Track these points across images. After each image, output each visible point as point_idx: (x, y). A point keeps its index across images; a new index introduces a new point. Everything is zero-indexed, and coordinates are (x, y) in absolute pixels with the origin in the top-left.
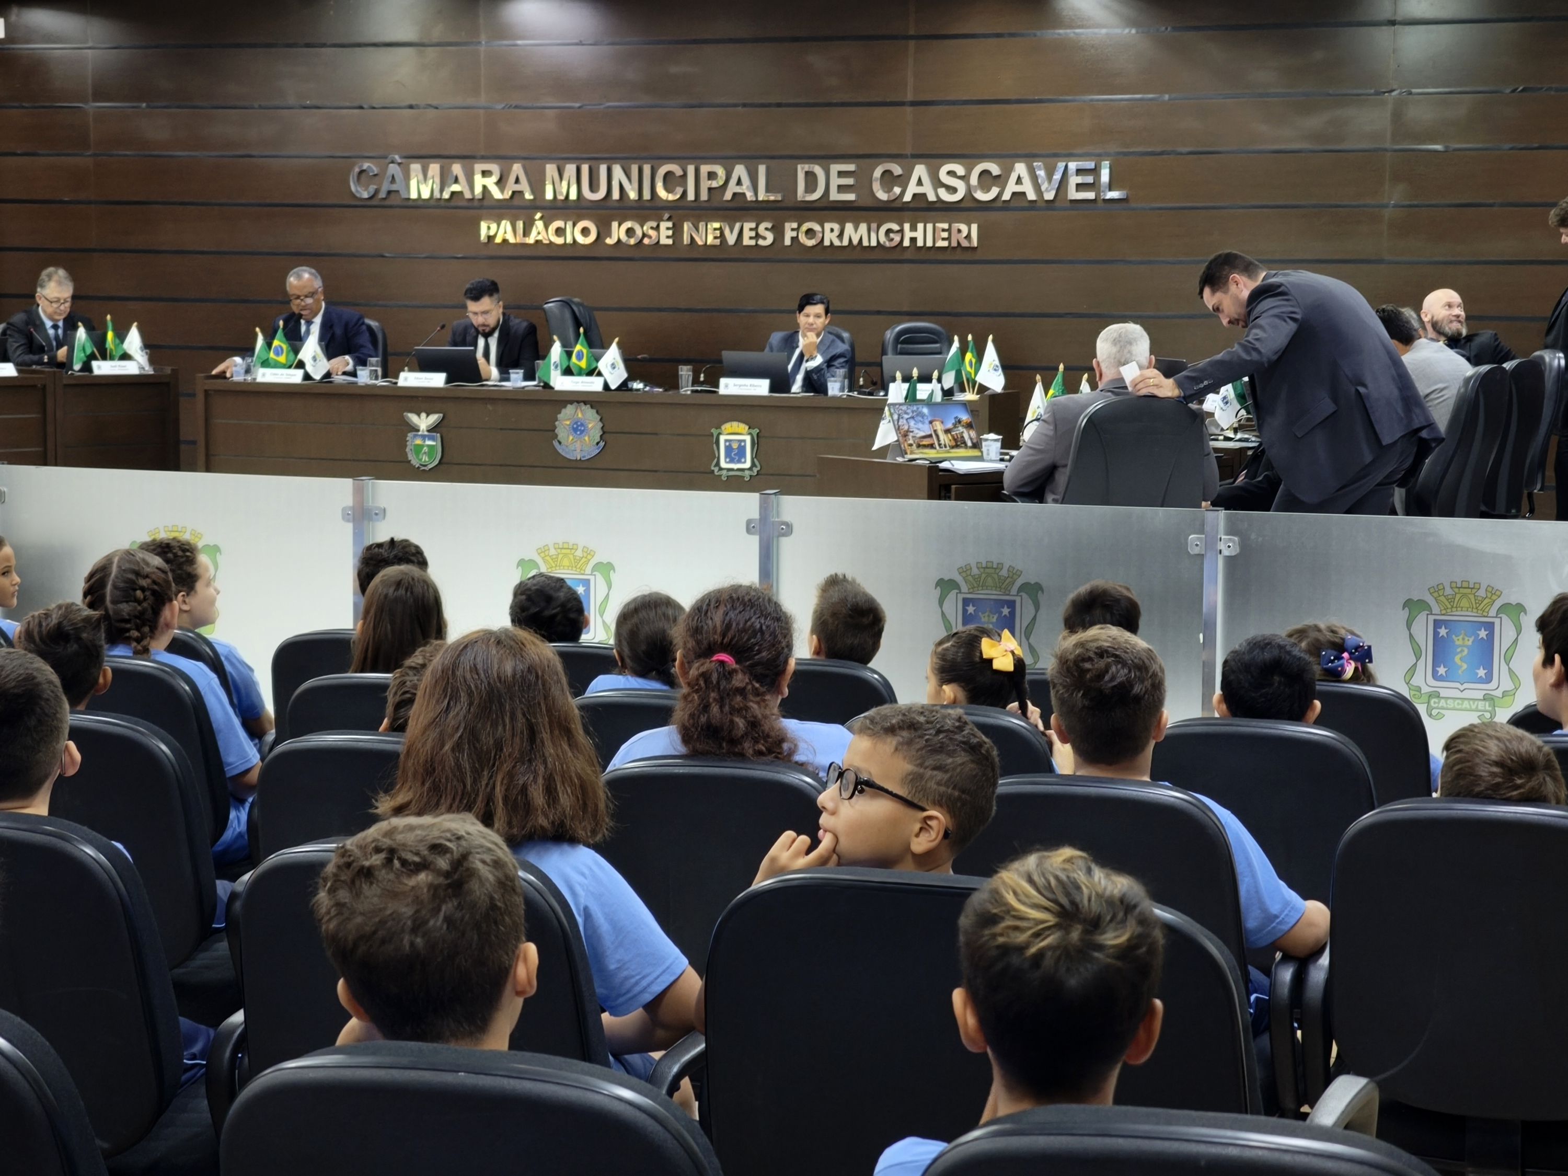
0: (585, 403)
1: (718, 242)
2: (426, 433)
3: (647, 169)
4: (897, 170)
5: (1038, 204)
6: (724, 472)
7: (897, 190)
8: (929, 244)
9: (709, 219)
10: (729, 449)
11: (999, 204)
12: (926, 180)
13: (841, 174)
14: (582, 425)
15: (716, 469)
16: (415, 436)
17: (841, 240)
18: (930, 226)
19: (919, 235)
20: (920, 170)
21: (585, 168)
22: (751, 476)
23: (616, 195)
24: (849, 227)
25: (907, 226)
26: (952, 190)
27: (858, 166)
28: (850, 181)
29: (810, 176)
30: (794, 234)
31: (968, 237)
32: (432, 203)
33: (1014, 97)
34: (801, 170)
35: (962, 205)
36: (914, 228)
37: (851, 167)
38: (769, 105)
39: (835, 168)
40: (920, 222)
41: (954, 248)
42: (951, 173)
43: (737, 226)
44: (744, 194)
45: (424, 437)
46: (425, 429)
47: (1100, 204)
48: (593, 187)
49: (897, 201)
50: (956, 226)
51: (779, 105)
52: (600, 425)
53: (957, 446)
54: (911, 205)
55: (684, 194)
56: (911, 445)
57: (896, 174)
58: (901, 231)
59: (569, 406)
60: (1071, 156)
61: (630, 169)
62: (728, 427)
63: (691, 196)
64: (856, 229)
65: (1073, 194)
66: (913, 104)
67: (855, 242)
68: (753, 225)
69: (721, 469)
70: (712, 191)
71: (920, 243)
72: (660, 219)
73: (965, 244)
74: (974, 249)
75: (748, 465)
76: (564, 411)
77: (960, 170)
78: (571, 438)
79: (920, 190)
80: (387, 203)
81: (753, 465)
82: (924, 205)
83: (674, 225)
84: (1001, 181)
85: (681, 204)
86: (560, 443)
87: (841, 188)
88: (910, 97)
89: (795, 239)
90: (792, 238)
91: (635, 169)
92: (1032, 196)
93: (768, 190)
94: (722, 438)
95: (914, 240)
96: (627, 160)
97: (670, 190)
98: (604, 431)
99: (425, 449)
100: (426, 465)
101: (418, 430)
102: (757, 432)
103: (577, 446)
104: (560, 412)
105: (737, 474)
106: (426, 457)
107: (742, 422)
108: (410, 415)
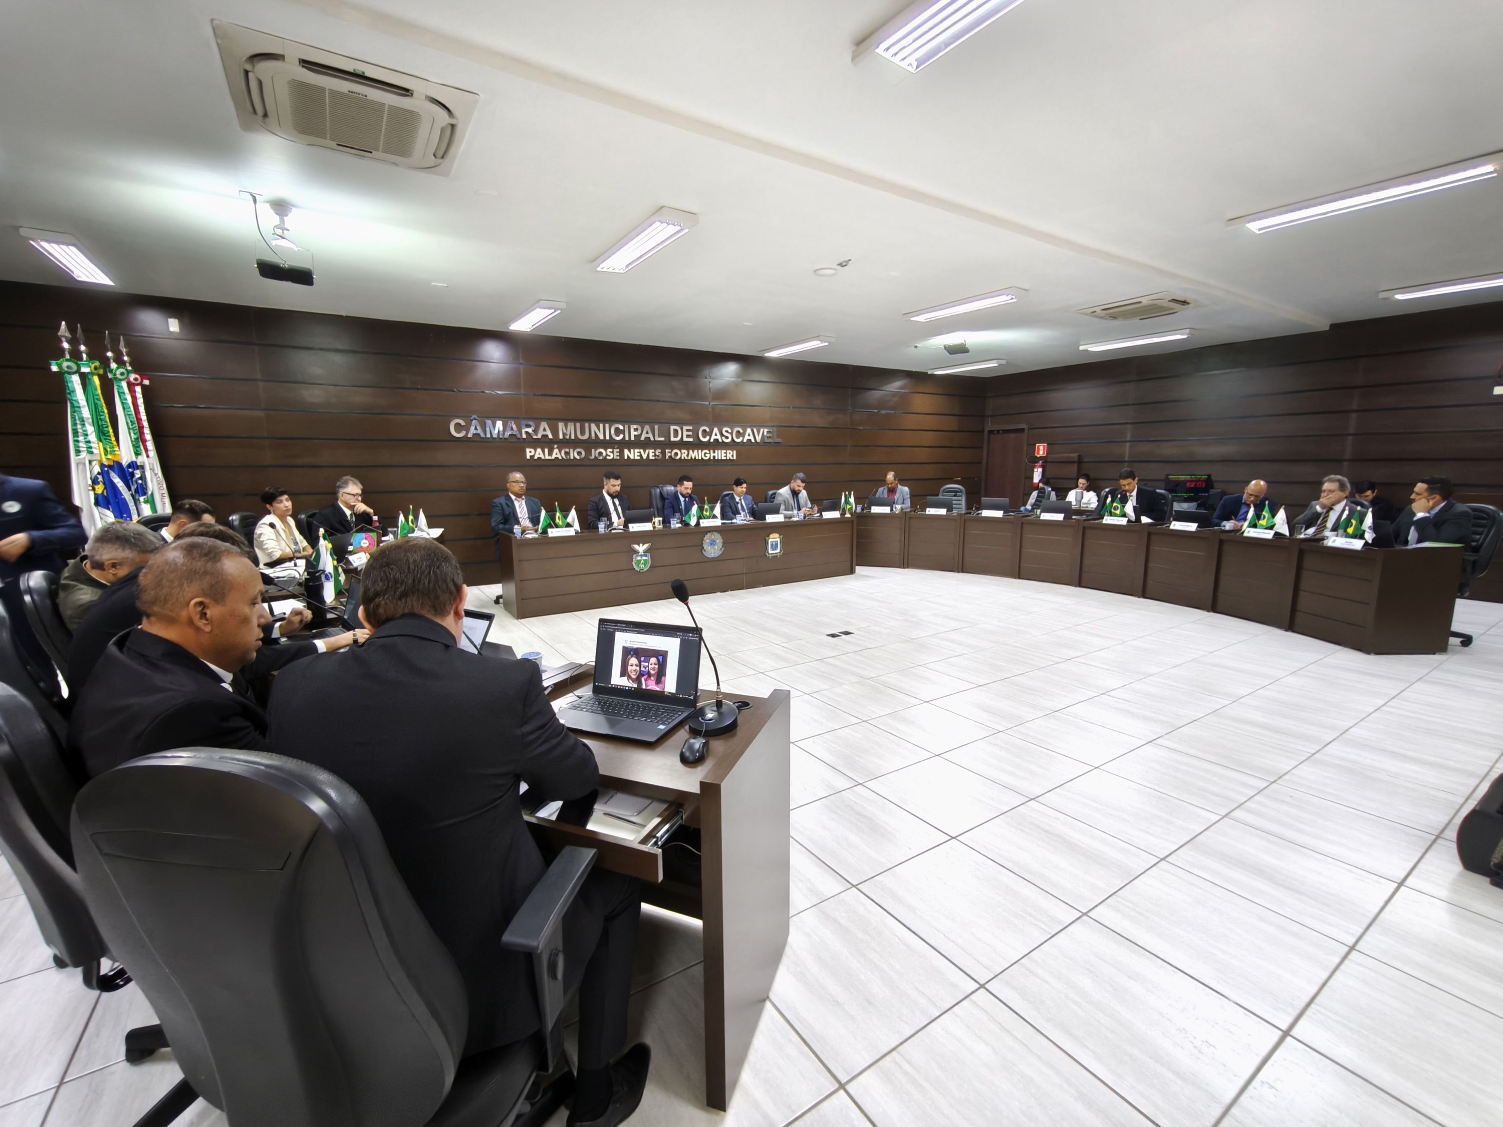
0: (716, 532)
1: (639, 458)
2: (643, 554)
3: (607, 426)
5: (755, 444)
6: (770, 555)
7: (708, 438)
8: (720, 458)
9: (635, 448)
10: (772, 545)
11: (742, 444)
12: (718, 434)
13: (687, 430)
14: (714, 541)
15: (767, 554)
16: (637, 556)
17: (688, 457)
18: (720, 451)
19: (716, 455)
20: (716, 430)
21: (578, 425)
22: (780, 555)
23: (593, 437)
24: (691, 452)
26: (727, 438)
27: (693, 428)
28: (690, 433)
30: (669, 454)
31: (733, 456)
32: (497, 440)
35: (730, 444)
36: (714, 452)
37: (691, 428)
38: (656, 401)
39: (685, 428)
40: (716, 450)
41: (728, 460)
42: (727, 431)
43: (647, 451)
44: (649, 438)
45: (641, 556)
46: (642, 552)
47: (773, 444)
48: (583, 433)
49: (709, 442)
50: (728, 452)
51: (660, 401)
52: (722, 540)
54: (713, 443)
57: (707, 431)
58: (710, 453)
59: (708, 534)
60: (764, 427)
62: (771, 536)
63: (627, 438)
64: (693, 453)
65: (766, 440)
67: (693, 458)
68: (653, 451)
69: (769, 554)
70: (636, 436)
71: (716, 458)
72: (613, 448)
73: (732, 458)
74: (733, 460)
75: (778, 551)
76: (706, 536)
77: (730, 431)
78: (709, 548)
79: (716, 437)
80: (471, 440)
81: (781, 550)
82: (717, 443)
83: (620, 450)
84: (743, 435)
85: (622, 441)
86: (705, 550)
87: (688, 436)
89: (670, 457)
90: (669, 456)
91: (601, 425)
92: (753, 441)
93: (659, 436)
94: (770, 541)
95: (714, 457)
96: (597, 421)
97: (618, 435)
98: (724, 543)
99: (642, 561)
100: (643, 570)
101: (639, 553)
102: (782, 536)
103: (712, 551)
104: (704, 537)
105: (775, 555)
106: (643, 566)
107: (777, 533)
108: (634, 546)
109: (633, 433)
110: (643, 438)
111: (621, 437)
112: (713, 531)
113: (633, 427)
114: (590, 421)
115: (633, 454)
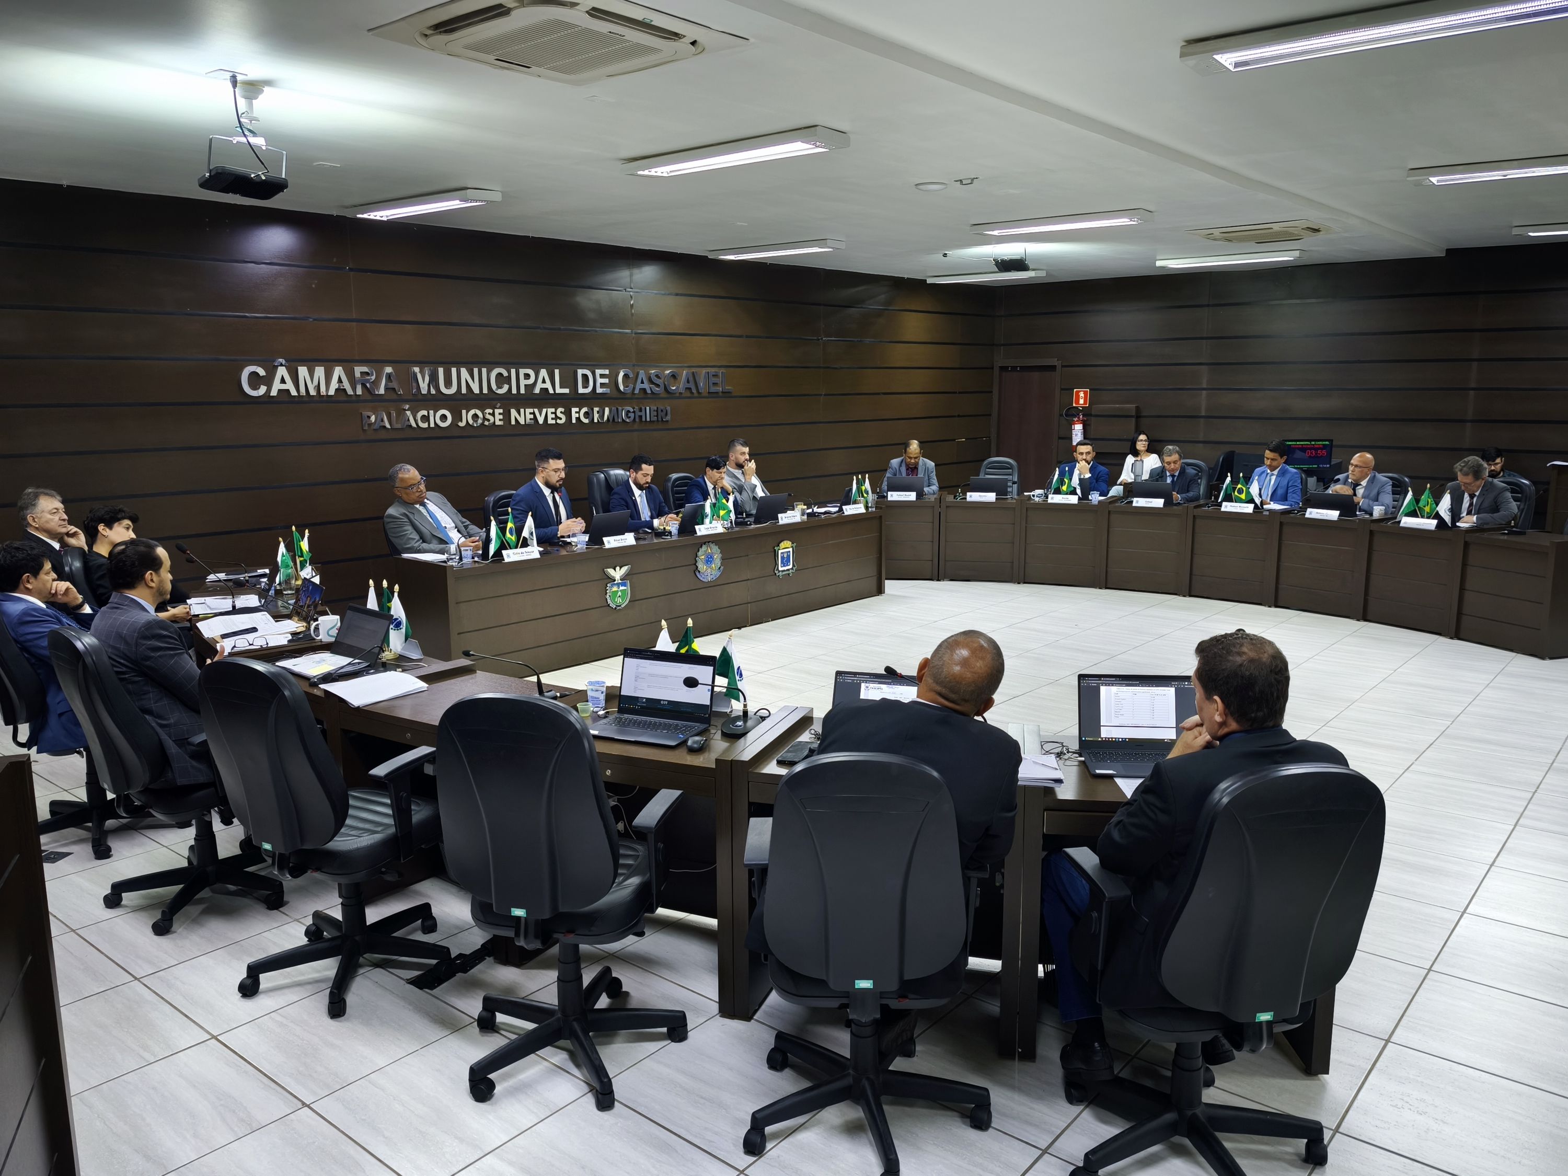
0: (713, 542)
1: (532, 422)
2: (620, 581)
3: (484, 370)
4: (630, 374)
5: (695, 395)
6: (782, 573)
7: (631, 387)
9: (526, 407)
10: (783, 558)
11: (678, 395)
13: (602, 376)
14: (711, 557)
15: (777, 572)
16: (612, 585)
17: (603, 419)
20: (642, 372)
21: (441, 371)
22: (792, 573)
23: (464, 391)
24: (607, 410)
26: (658, 386)
27: (609, 371)
28: (606, 381)
29: (585, 377)
30: (577, 415)
31: (666, 415)
32: (315, 398)
34: (580, 372)
38: (556, 329)
39: (598, 372)
42: (657, 376)
43: (544, 410)
44: (547, 389)
45: (618, 585)
46: (619, 579)
47: (721, 394)
48: (448, 384)
51: (562, 329)
52: (720, 555)
54: (637, 396)
55: (510, 389)
59: (704, 545)
60: (707, 367)
61: (472, 371)
62: (782, 545)
63: (514, 391)
65: (711, 389)
67: (611, 420)
68: (553, 410)
69: (779, 571)
70: (527, 387)
71: (644, 419)
74: (667, 421)
75: (791, 566)
76: (701, 550)
77: (661, 375)
78: (705, 567)
79: (642, 386)
80: (278, 399)
81: (794, 566)
82: (643, 396)
83: (504, 411)
84: (679, 381)
86: (699, 572)
87: (602, 385)
89: (578, 419)
90: (576, 418)
91: (476, 370)
92: (694, 390)
93: (561, 387)
94: (780, 552)
96: (470, 366)
97: (499, 387)
98: (723, 559)
99: (620, 593)
100: (620, 606)
101: (615, 580)
102: (795, 544)
103: (709, 570)
104: (699, 551)
105: (787, 572)
106: (620, 600)
107: (790, 541)
108: (609, 570)
109: (523, 382)
110: (537, 391)
111: (506, 387)
112: (709, 542)
113: (522, 372)
114: (459, 364)
115: (522, 416)
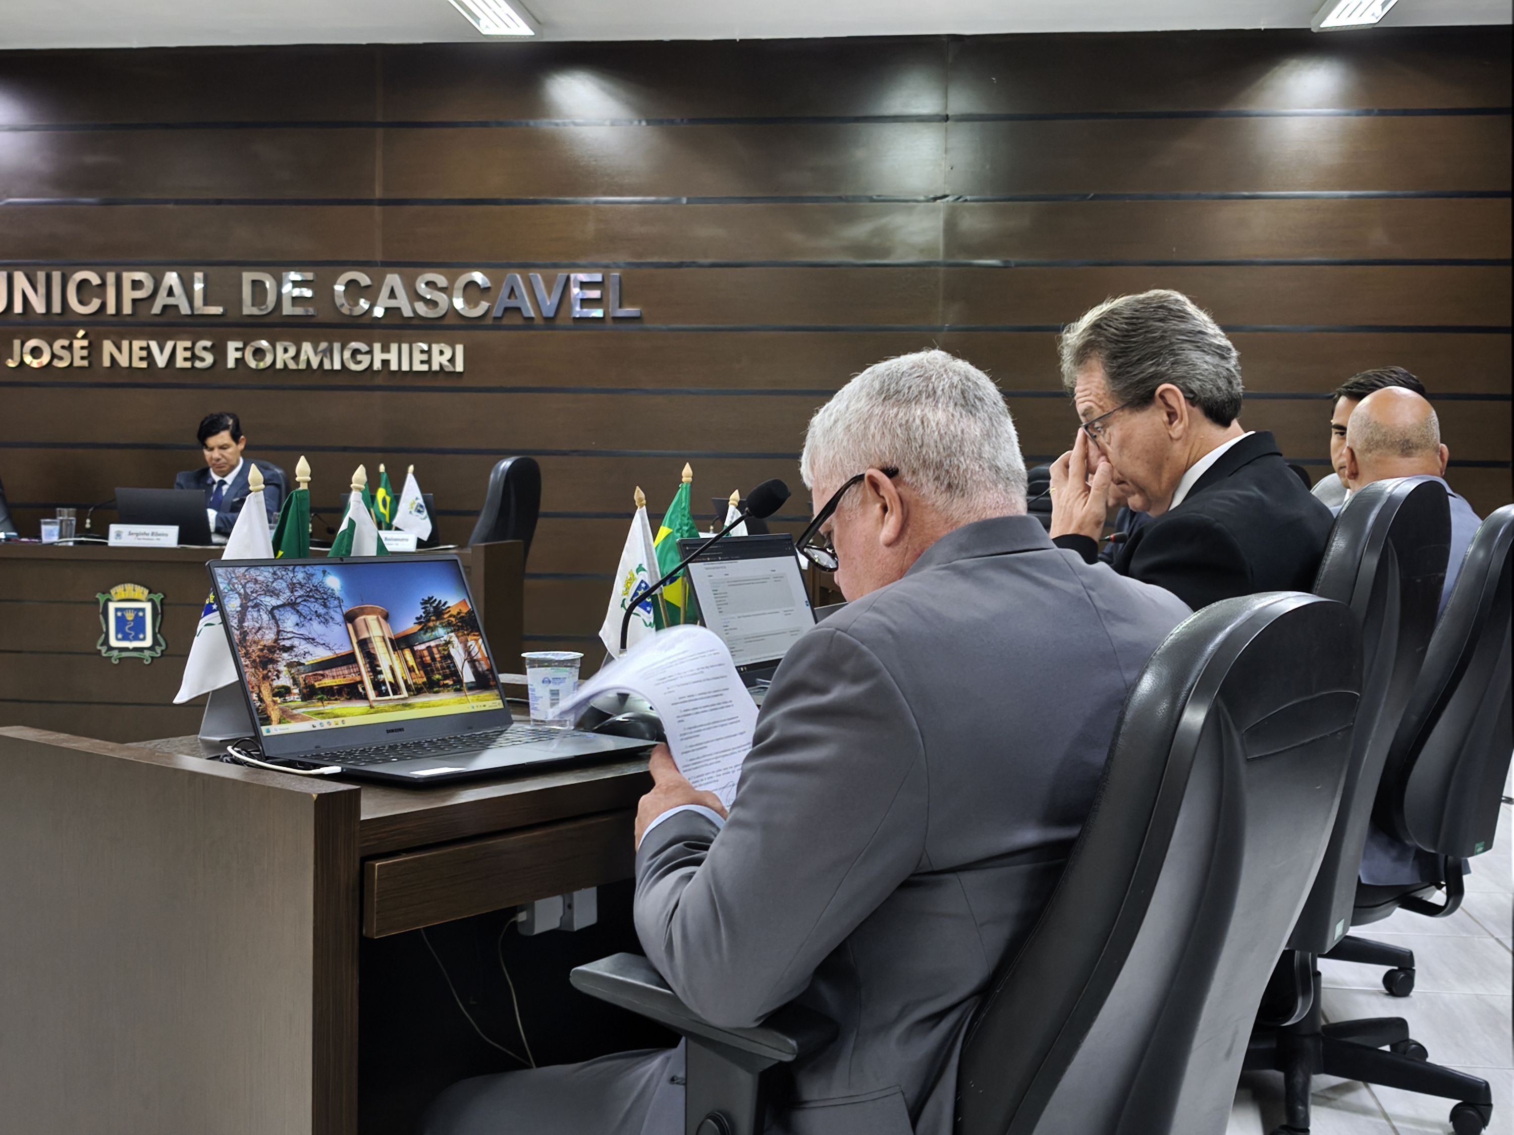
1: (144, 365)
3: (56, 276)
4: (364, 279)
5: (536, 322)
6: (115, 653)
7: (365, 304)
8: (405, 367)
9: (131, 338)
10: (121, 622)
11: (489, 321)
12: (400, 292)
15: (103, 649)
17: (297, 363)
18: (405, 347)
19: (392, 357)
20: (393, 280)
23: (18, 308)
24: (307, 347)
25: (377, 347)
26: (433, 304)
27: (316, 275)
28: (307, 292)
29: (257, 285)
30: (238, 355)
31: (452, 360)
33: (504, 197)
34: (248, 277)
35: (446, 322)
36: (385, 349)
37: (310, 276)
38: (206, 202)
39: (289, 277)
40: (394, 342)
41: (436, 372)
42: (430, 284)
43: (169, 345)
44: (177, 307)
47: (609, 324)
49: (366, 317)
50: (436, 348)
51: (219, 202)
53: (431, 686)
54: (382, 322)
55: (103, 306)
56: (283, 692)
57: (363, 284)
58: (370, 352)
60: (573, 267)
61: (36, 275)
62: (119, 591)
63: (111, 309)
64: (315, 349)
65: (578, 311)
66: (382, 202)
67: (315, 364)
68: (188, 344)
69: (111, 649)
70: (138, 303)
73: (448, 368)
74: (459, 374)
75: (148, 643)
77: (442, 281)
79: (392, 303)
81: (156, 642)
82: (397, 321)
83: (90, 343)
84: (491, 293)
85: (98, 318)
87: (296, 301)
88: (378, 194)
89: (240, 361)
90: (237, 360)
92: (528, 311)
93: (206, 303)
94: (112, 606)
97: (85, 302)
102: (157, 597)
105: (135, 654)
109: (129, 295)
110: (156, 309)
111: (95, 304)
113: (128, 277)
115: (125, 354)
